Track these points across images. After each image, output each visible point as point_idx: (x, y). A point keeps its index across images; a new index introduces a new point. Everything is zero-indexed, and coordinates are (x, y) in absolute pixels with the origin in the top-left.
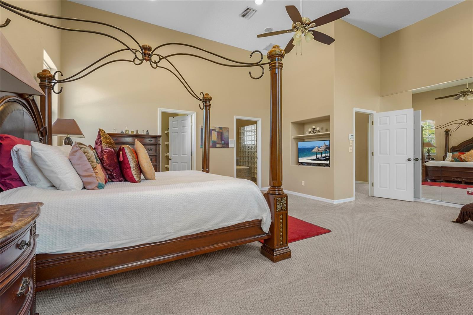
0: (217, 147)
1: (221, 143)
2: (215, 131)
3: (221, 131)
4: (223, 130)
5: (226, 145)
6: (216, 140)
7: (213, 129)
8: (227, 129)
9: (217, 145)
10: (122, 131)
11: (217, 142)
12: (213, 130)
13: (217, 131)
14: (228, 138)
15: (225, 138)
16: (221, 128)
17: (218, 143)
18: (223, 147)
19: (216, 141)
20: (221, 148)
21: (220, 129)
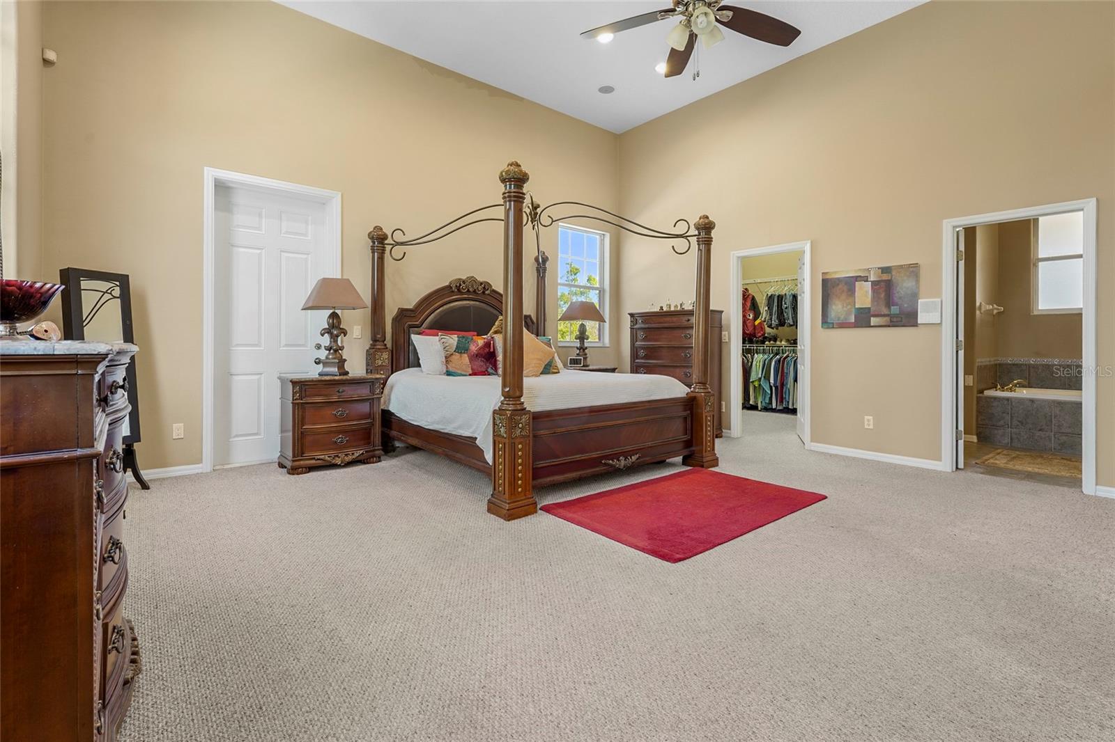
0: (872, 324)
1: (885, 311)
2: (867, 281)
3: (885, 277)
4: (893, 273)
5: (908, 319)
6: (870, 306)
7: (860, 276)
8: (913, 270)
9: (872, 318)
10: (662, 307)
11: (872, 311)
12: (859, 279)
13: (872, 278)
14: (915, 296)
15: (900, 298)
16: (886, 270)
17: (876, 313)
18: (892, 324)
19: (869, 308)
20: (889, 326)
21: (882, 273)
